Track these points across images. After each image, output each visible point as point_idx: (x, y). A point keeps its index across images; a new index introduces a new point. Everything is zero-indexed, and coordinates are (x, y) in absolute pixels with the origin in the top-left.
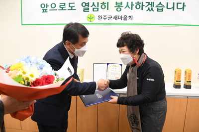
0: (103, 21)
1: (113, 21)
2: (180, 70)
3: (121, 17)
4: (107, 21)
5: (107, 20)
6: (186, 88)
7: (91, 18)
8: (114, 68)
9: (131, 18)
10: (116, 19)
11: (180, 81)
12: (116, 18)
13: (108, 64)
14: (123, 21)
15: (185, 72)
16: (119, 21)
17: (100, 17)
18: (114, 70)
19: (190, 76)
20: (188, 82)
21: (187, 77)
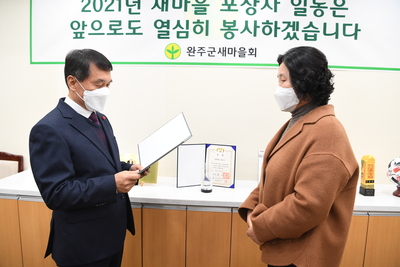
0: (197, 58)
1: (218, 58)
3: (233, 51)
4: (205, 58)
5: (205, 55)
6: (365, 195)
7: (173, 52)
8: (220, 154)
9: (253, 52)
10: (224, 54)
12: (223, 52)
13: (207, 146)
14: (237, 59)
15: (363, 162)
16: (229, 58)
17: (191, 51)
18: (220, 157)
19: (371, 170)
20: (368, 182)
21: (367, 172)
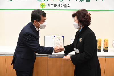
0: (51, 8)
1: (58, 8)
2: (101, 40)
3: (62, 5)
4: (53, 8)
6: (105, 51)
8: (59, 39)
9: (69, 6)
11: (101, 47)
12: (60, 6)
13: (54, 36)
14: (64, 8)
15: (104, 41)
16: (61, 8)
17: (49, 5)
19: (107, 43)
20: (106, 47)
21: (105, 44)
